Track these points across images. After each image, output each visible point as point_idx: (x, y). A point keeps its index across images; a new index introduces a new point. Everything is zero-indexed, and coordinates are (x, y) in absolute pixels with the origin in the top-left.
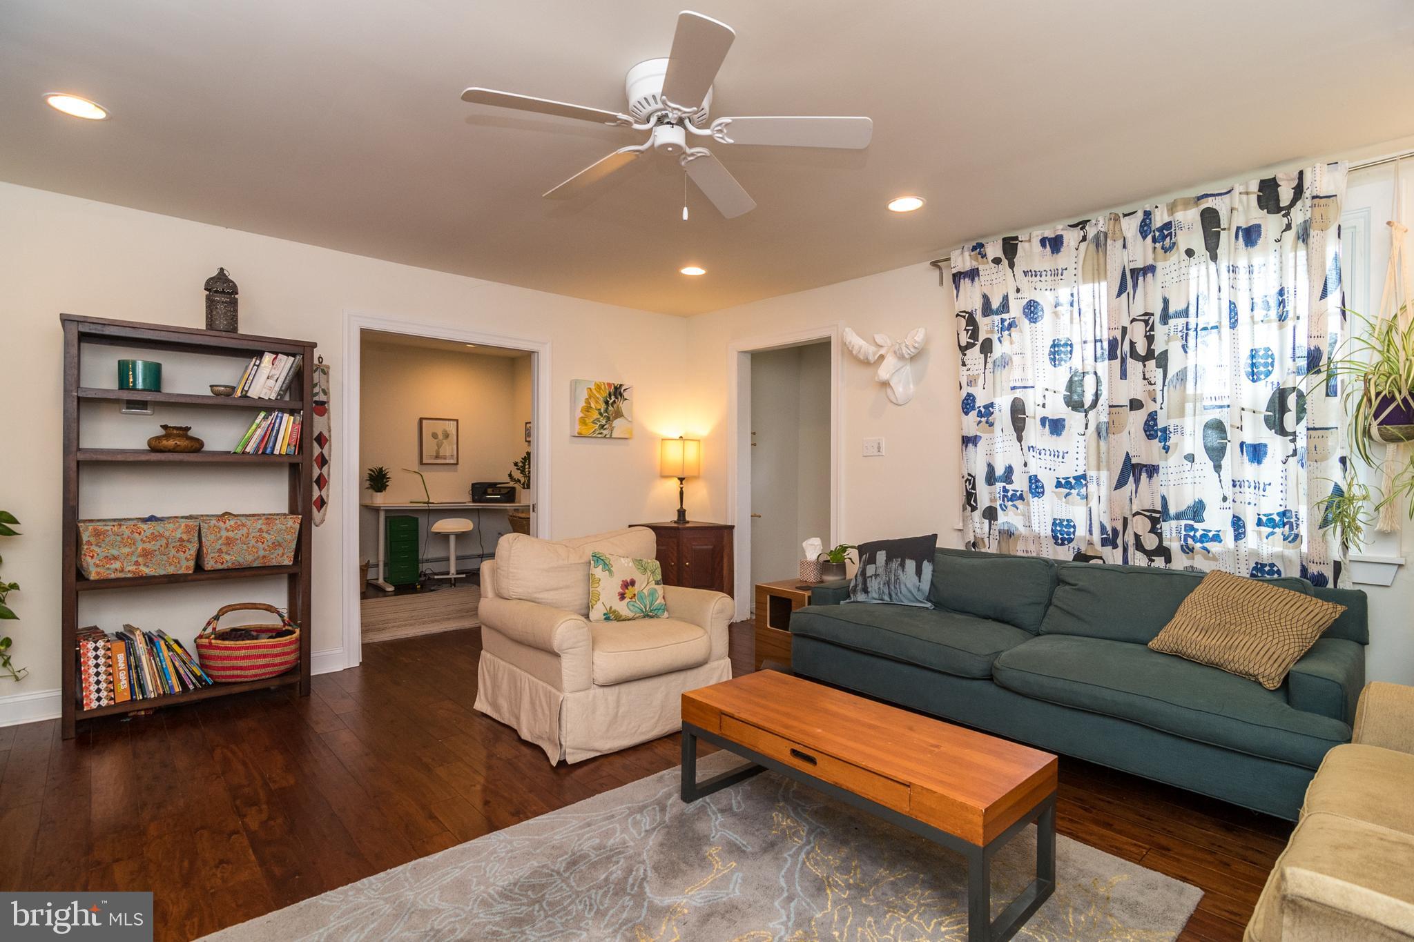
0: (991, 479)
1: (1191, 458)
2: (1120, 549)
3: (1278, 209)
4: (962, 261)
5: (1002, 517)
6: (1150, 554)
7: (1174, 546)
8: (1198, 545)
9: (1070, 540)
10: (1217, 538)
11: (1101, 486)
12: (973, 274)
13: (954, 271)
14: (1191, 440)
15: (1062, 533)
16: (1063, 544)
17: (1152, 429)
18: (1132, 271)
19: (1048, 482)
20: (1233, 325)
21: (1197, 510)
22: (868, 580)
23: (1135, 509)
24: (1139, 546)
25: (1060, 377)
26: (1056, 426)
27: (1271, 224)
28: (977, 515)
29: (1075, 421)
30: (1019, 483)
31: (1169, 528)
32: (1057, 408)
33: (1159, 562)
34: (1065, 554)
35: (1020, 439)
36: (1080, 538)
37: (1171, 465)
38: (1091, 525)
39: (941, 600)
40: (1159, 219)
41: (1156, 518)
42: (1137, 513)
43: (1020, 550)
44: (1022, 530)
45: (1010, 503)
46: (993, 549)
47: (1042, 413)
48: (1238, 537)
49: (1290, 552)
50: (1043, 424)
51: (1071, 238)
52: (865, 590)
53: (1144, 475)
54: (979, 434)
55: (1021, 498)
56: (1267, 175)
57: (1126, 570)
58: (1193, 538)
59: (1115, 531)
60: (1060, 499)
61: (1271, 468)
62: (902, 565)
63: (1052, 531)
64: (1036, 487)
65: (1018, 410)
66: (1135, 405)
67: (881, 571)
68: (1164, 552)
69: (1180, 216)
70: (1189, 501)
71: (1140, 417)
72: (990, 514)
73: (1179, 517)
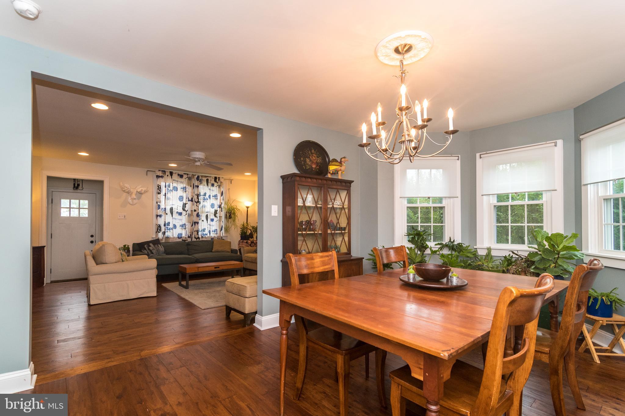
0: (165, 225)
1: (203, 221)
2: (191, 238)
3: (217, 182)
4: (160, 174)
5: (166, 234)
6: (196, 239)
7: (200, 236)
8: (204, 236)
9: (182, 237)
10: (207, 235)
11: (188, 226)
12: (162, 177)
13: (156, 175)
14: (203, 217)
15: (180, 236)
16: (180, 238)
17: (198, 215)
18: (196, 186)
19: (178, 226)
20: (210, 199)
21: (204, 230)
22: (152, 251)
23: (194, 230)
24: (195, 238)
25: (181, 204)
26: (180, 214)
27: (216, 184)
28: (161, 233)
29: (184, 213)
30: (171, 226)
31: (200, 233)
32: (180, 210)
33: (198, 240)
34: (180, 240)
35: (172, 216)
36: (184, 237)
37: (200, 222)
38: (186, 234)
39: (167, 252)
40: (200, 178)
41: (198, 231)
42: (195, 231)
43: (170, 241)
44: (171, 236)
45: (169, 230)
46: (164, 241)
47: (177, 211)
48: (210, 234)
49: (216, 236)
50: (177, 213)
51: (185, 176)
52: (153, 253)
53: (196, 224)
54: (162, 214)
55: (172, 229)
56: (216, 176)
57: (192, 242)
58: (203, 235)
59: (190, 235)
60: (180, 229)
61: (214, 223)
62: (158, 246)
63: (178, 236)
64: (175, 227)
65: (171, 210)
66: (195, 211)
67: (154, 248)
68: (199, 238)
69: (203, 178)
70: (203, 229)
71: (196, 213)
72: (164, 233)
73: (201, 231)
